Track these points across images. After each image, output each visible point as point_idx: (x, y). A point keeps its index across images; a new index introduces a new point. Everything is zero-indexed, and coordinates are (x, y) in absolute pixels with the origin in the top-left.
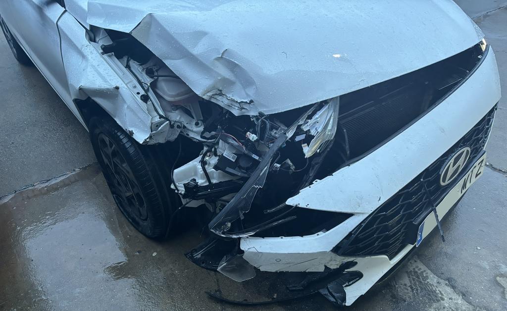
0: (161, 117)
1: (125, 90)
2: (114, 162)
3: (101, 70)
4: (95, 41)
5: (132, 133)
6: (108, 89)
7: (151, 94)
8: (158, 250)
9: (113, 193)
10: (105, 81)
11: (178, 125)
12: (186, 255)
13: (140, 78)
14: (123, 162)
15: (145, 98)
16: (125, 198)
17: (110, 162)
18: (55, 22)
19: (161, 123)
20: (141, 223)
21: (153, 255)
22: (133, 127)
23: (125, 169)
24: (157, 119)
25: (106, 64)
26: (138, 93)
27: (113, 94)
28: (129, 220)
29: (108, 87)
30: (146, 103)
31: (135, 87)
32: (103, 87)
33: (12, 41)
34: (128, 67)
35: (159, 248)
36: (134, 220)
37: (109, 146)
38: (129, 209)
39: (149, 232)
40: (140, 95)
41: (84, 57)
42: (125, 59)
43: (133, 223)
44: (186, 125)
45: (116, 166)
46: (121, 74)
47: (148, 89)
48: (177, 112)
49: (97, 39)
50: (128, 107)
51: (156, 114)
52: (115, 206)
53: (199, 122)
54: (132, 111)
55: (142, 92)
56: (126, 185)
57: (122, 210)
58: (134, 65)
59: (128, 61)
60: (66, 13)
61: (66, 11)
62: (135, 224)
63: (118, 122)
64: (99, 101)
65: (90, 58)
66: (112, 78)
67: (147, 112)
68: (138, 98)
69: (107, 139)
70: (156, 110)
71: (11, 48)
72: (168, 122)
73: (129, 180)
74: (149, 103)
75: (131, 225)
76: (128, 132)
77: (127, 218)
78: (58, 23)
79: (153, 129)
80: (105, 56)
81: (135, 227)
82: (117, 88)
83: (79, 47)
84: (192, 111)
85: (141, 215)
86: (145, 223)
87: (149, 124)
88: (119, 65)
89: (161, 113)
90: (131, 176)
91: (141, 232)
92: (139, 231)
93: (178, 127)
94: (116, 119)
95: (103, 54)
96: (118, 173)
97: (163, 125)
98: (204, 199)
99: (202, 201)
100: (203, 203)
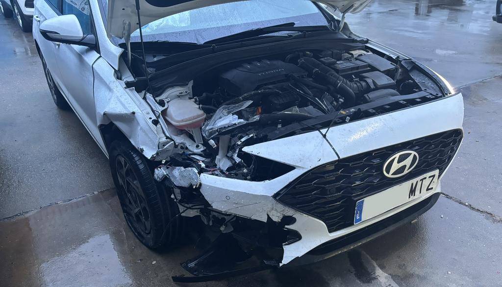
0: (167, 138)
1: (139, 115)
2: (127, 180)
3: (123, 100)
4: (121, 79)
5: (142, 150)
6: (126, 114)
7: (161, 120)
8: (158, 259)
9: (124, 211)
10: (125, 108)
11: (181, 147)
12: (181, 264)
13: (153, 107)
14: (134, 179)
15: (156, 122)
16: (134, 216)
17: (124, 182)
18: (91, 65)
19: (167, 143)
20: (145, 236)
21: (153, 263)
22: (144, 145)
23: (136, 186)
24: (164, 139)
25: (127, 95)
26: (150, 118)
27: (130, 118)
28: (135, 234)
29: (127, 112)
30: (156, 126)
31: (148, 113)
32: (122, 113)
33: (54, 89)
34: (145, 98)
35: (159, 258)
36: (139, 234)
37: (124, 166)
38: (137, 225)
39: (151, 243)
40: (152, 120)
41: (110, 89)
42: (143, 92)
43: (139, 237)
44: (188, 147)
45: (128, 184)
46: (138, 103)
47: (159, 116)
48: (182, 136)
49: (123, 78)
50: (141, 129)
51: (164, 136)
52: (125, 223)
53: (200, 145)
54: (144, 132)
55: (154, 118)
56: (136, 202)
57: (130, 226)
58: (149, 96)
59: (145, 94)
60: (101, 58)
61: (100, 57)
62: (140, 237)
63: (133, 143)
64: (118, 124)
65: (115, 90)
66: (130, 105)
67: (156, 133)
68: (150, 122)
69: (122, 160)
70: (164, 133)
71: (52, 95)
72: (173, 142)
73: (138, 195)
74: (159, 126)
75: (136, 239)
76: (140, 150)
77: (133, 232)
78: (93, 66)
79: (160, 147)
80: (127, 90)
81: (140, 240)
82: (134, 113)
83: (108, 83)
84: (194, 135)
85: (146, 229)
86: (149, 236)
87: (157, 143)
88: (138, 97)
89: (168, 135)
90: (140, 191)
91: (145, 244)
92: (143, 243)
93: (182, 148)
94: (131, 140)
95: (126, 88)
96: (130, 192)
97: (169, 144)
98: (199, 210)
99: (197, 212)
100: (198, 214)
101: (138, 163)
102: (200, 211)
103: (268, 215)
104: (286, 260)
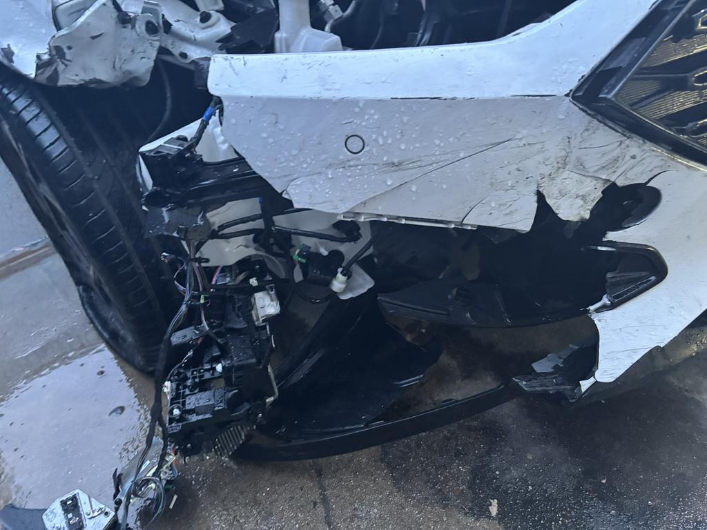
5: (9, 54)
11: (148, 22)
22: (10, 34)
53: (213, 14)
93: (150, 28)
97: (92, 8)
98: (252, 236)
99: (247, 246)
100: (251, 251)
101: (27, 115)
102: (255, 240)
103: (541, 197)
104: (610, 368)
